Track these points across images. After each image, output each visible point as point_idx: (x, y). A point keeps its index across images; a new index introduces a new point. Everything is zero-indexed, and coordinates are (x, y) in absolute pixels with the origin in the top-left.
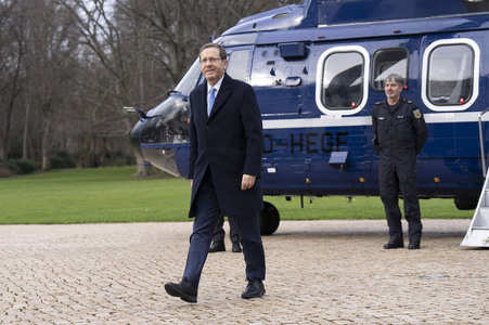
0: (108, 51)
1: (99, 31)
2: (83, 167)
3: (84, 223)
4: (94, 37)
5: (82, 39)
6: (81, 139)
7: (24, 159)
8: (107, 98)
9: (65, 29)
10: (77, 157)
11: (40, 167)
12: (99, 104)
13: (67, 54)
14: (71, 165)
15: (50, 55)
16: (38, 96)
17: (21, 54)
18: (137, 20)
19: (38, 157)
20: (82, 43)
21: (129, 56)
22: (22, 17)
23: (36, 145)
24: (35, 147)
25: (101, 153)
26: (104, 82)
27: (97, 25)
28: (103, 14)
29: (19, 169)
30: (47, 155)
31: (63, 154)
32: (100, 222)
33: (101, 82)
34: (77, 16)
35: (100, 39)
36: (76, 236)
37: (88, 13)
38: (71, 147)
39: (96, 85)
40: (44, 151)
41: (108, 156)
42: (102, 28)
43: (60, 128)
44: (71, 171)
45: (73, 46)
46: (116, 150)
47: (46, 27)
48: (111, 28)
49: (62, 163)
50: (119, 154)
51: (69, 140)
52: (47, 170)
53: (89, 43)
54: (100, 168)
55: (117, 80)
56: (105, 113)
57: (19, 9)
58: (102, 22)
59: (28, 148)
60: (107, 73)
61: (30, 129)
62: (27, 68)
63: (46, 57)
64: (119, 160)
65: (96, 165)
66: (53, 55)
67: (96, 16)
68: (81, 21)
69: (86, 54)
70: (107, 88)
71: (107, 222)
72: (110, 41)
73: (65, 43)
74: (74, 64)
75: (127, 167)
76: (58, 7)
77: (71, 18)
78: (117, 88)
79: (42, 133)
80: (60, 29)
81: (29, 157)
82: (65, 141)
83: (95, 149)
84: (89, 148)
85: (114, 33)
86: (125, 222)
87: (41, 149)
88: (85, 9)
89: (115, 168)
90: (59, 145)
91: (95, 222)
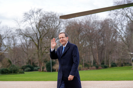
0: (124, 39)
1: (122, 34)
2: (119, 66)
3: (121, 80)
4: (121, 36)
5: (118, 36)
6: (118, 60)
7: (105, 65)
8: (125, 50)
9: (114, 34)
10: (118, 64)
11: (109, 67)
12: (123, 52)
13: (114, 40)
14: (116, 66)
15: (110, 40)
16: (108, 50)
17: (104, 40)
18: (131, 31)
19: (108, 64)
20: (118, 37)
21: (130, 40)
22: (104, 32)
23: (108, 61)
24: (107, 62)
25: (123, 63)
26: (124, 46)
27: (122, 33)
28: (123, 30)
29: (104, 67)
30: (110, 64)
31: (114, 63)
32: (125, 80)
33: (123, 46)
34: (117, 31)
35: (122, 36)
36: (119, 84)
37: (119, 30)
38: (116, 62)
39: (122, 47)
40: (110, 63)
41: (125, 64)
42: (123, 33)
43: (113, 57)
44: (116, 67)
45: (116, 38)
46: (127, 62)
47: (109, 34)
48: (125, 33)
49: (114, 65)
50: (128, 63)
51: (116, 60)
52: (110, 67)
53: (120, 37)
54: (123, 67)
55: (127, 46)
56: (124, 53)
57: (103, 30)
58: (123, 32)
59: (106, 62)
60: (124, 44)
61: (106, 58)
62: (105, 44)
63: (109, 41)
64: (128, 65)
65: (122, 66)
66: (112, 40)
67: (121, 31)
68: (118, 32)
69: (119, 40)
70: (125, 47)
71: (126, 80)
72: (125, 36)
73: (114, 37)
74: (116, 42)
75: (130, 66)
76: (112, 29)
77: (115, 32)
78: (127, 48)
79: (109, 58)
80: (113, 34)
81: (106, 64)
82: (115, 60)
83: (122, 62)
84: (120, 62)
85: (126, 34)
86: (131, 80)
87: (109, 62)
88: (119, 29)
89: (127, 67)
90: (113, 61)
91: (123, 80)
